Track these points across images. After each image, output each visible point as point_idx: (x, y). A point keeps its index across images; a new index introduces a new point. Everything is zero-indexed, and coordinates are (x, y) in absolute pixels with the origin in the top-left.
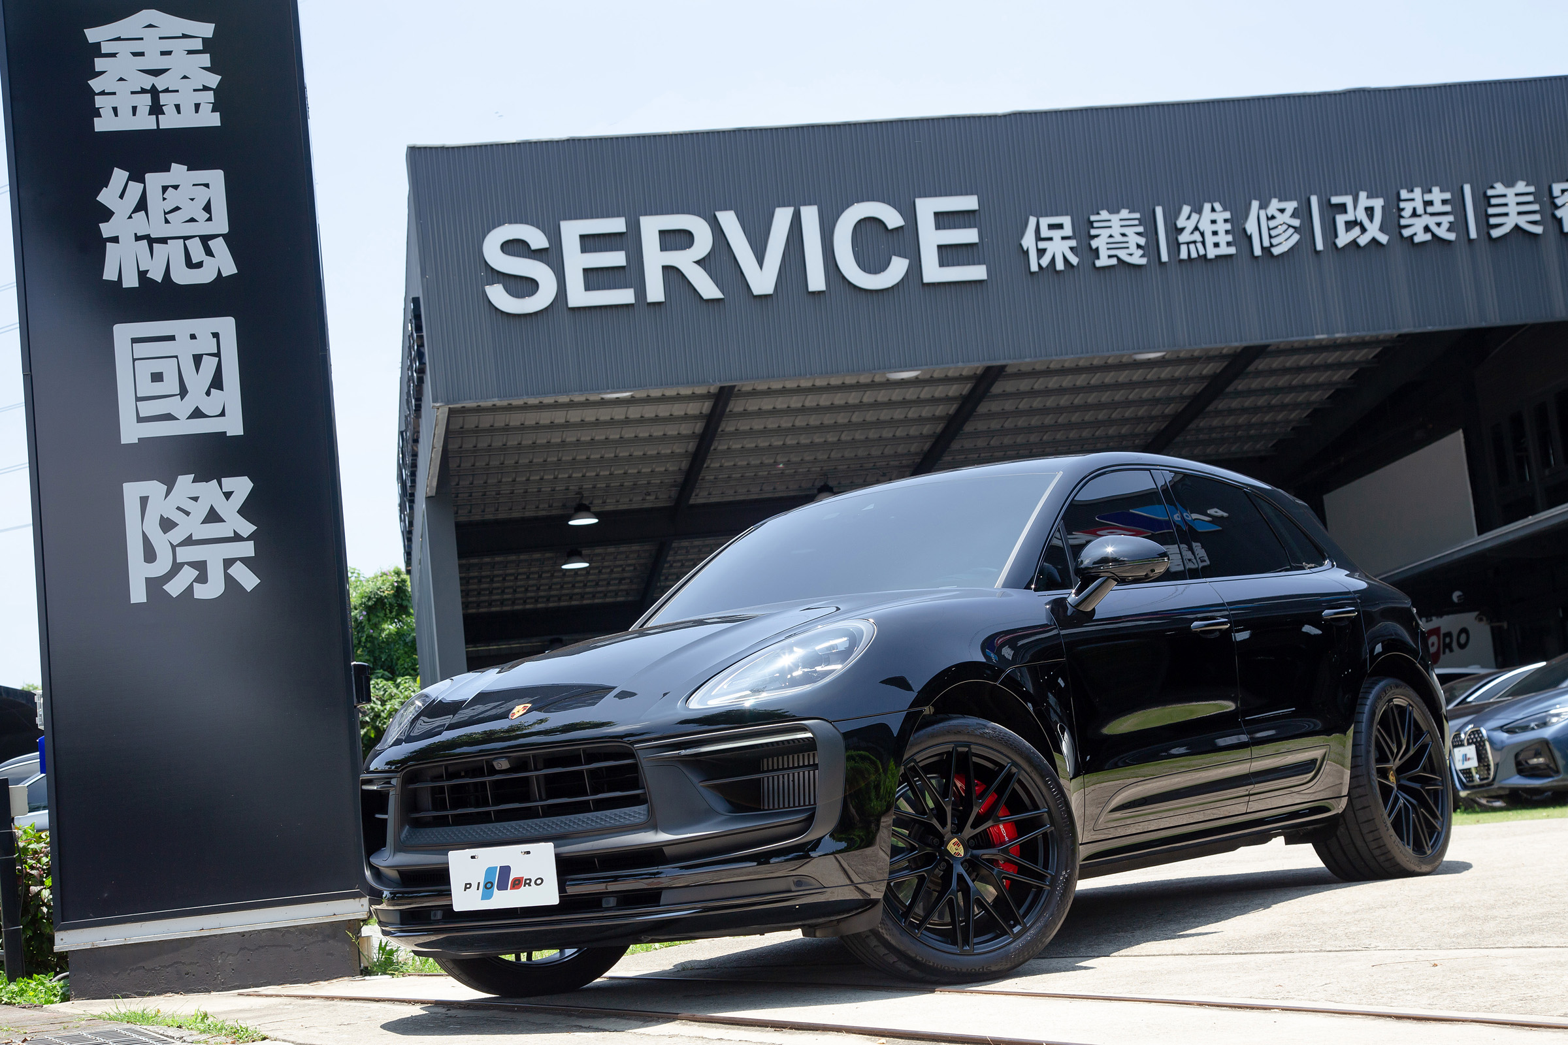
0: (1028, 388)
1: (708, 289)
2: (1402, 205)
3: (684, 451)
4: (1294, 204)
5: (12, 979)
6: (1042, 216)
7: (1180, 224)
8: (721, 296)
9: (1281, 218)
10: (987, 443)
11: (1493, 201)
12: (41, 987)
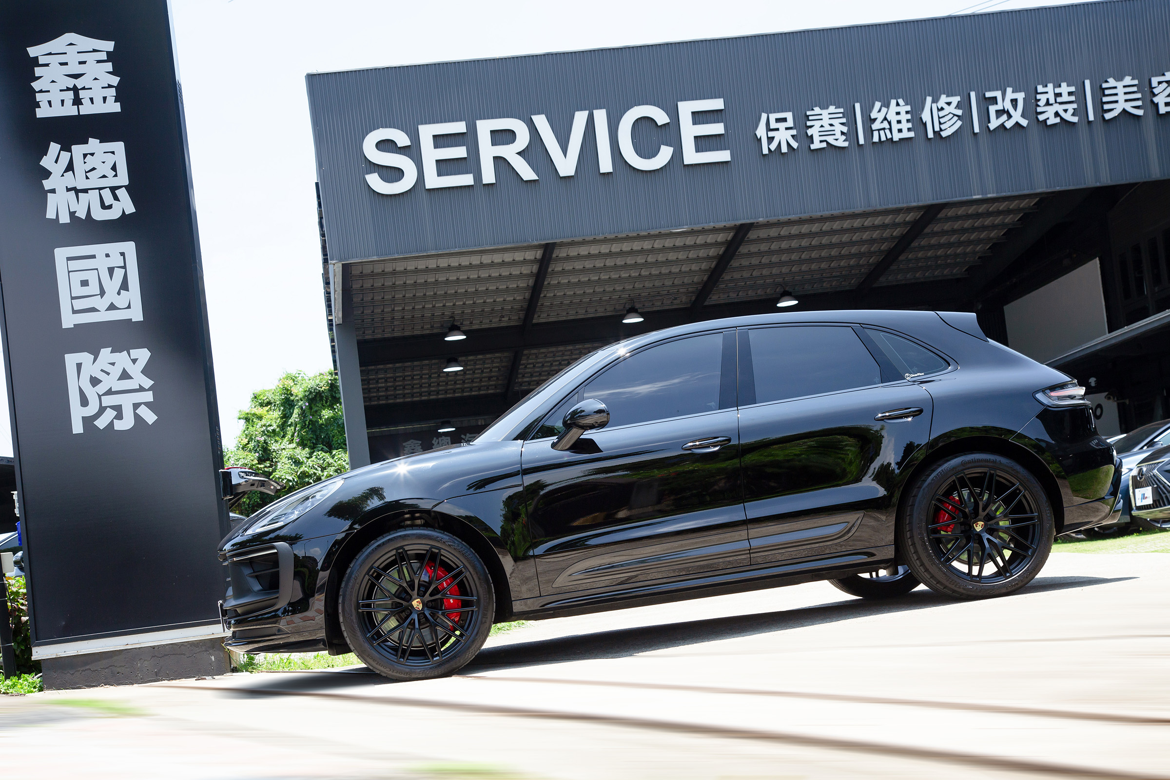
0: (776, 234)
1: (527, 173)
2: (1039, 97)
3: (526, 285)
4: (958, 98)
5: (7, 677)
6: (771, 113)
7: (873, 116)
8: (536, 178)
9: (948, 109)
10: (750, 274)
11: (1107, 92)
12: (26, 683)
